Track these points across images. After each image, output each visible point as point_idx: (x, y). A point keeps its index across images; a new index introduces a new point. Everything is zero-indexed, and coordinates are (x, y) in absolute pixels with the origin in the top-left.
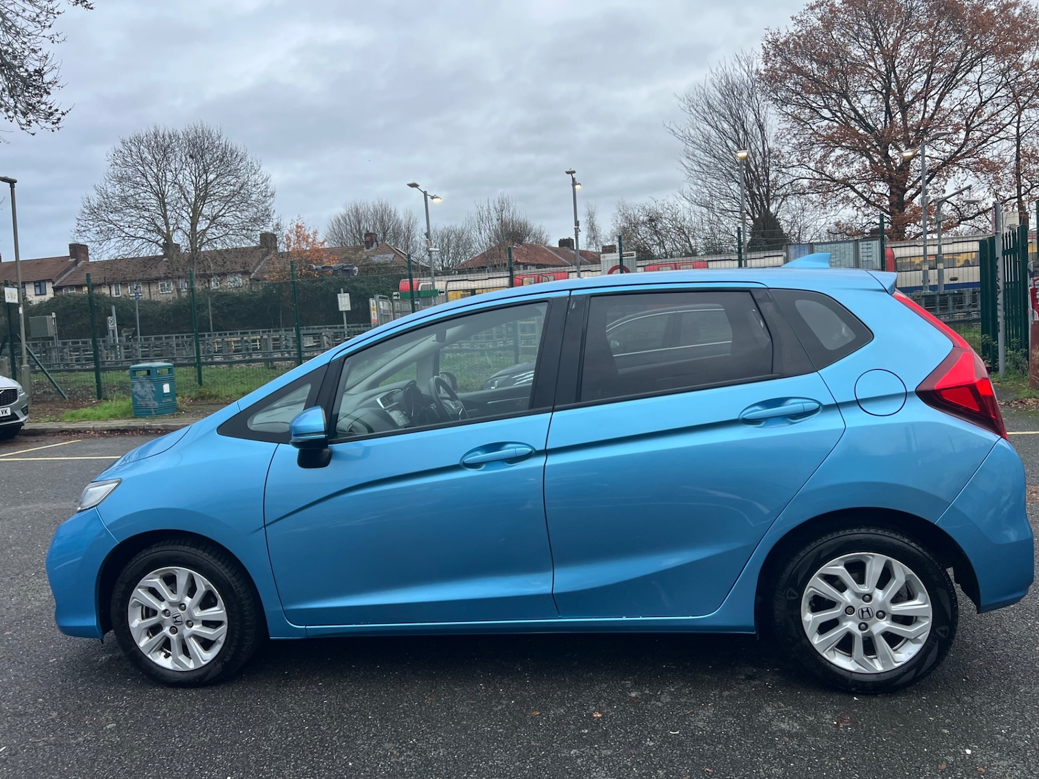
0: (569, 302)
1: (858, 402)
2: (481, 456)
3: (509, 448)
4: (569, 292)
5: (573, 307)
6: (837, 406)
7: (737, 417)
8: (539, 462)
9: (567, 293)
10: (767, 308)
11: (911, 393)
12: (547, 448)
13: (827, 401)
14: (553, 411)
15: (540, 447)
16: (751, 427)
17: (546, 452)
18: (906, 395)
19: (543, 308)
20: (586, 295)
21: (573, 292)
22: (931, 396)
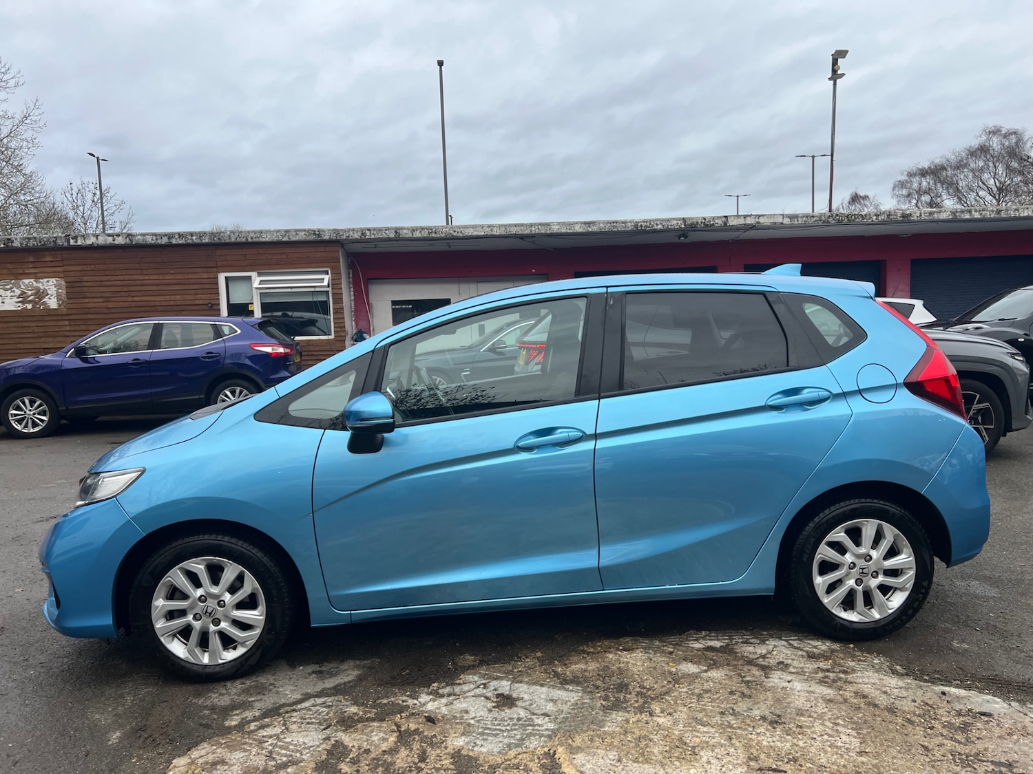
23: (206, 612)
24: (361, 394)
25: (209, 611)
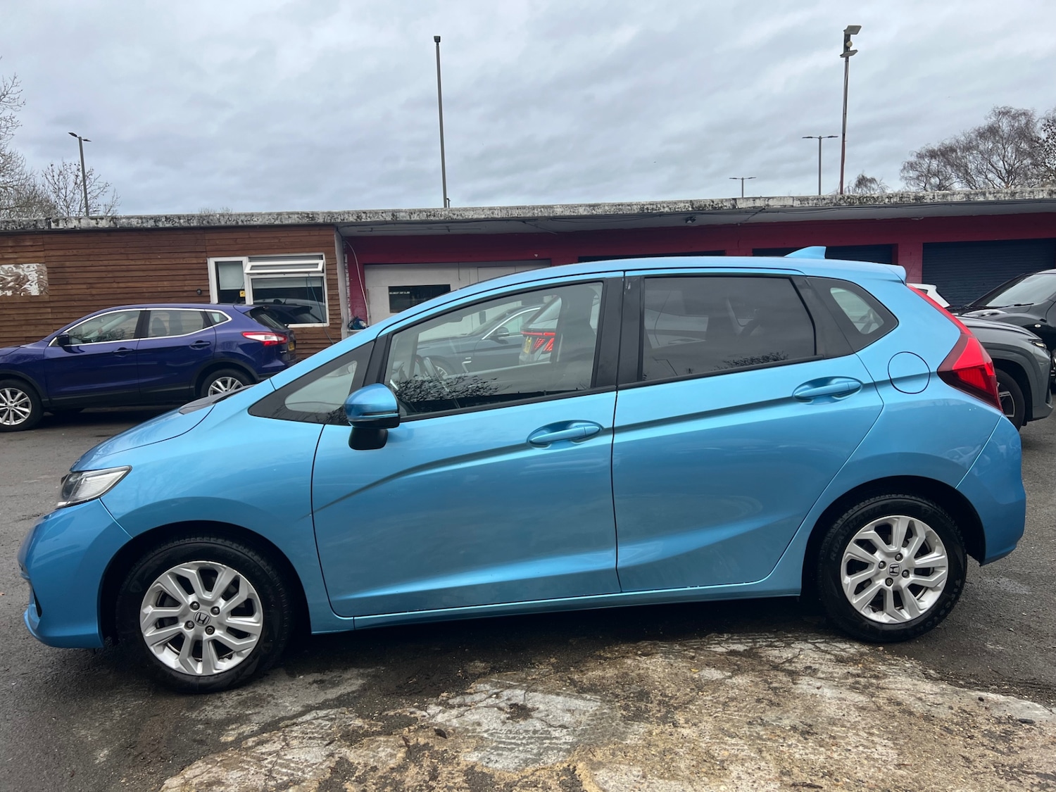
0: (624, 282)
1: (891, 382)
2: (547, 435)
3: (577, 427)
4: (622, 272)
5: (629, 288)
6: (875, 385)
7: (790, 395)
8: (606, 440)
9: (621, 274)
10: (807, 294)
11: (934, 373)
12: (615, 426)
13: (867, 380)
14: (617, 390)
15: (607, 424)
16: (802, 405)
17: (614, 430)
18: (930, 375)
19: (598, 288)
20: (641, 276)
21: (626, 273)
22: (950, 377)
23: (199, 619)
24: (363, 386)
25: (202, 618)
